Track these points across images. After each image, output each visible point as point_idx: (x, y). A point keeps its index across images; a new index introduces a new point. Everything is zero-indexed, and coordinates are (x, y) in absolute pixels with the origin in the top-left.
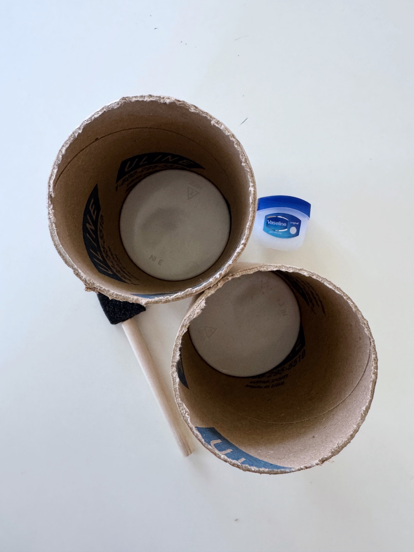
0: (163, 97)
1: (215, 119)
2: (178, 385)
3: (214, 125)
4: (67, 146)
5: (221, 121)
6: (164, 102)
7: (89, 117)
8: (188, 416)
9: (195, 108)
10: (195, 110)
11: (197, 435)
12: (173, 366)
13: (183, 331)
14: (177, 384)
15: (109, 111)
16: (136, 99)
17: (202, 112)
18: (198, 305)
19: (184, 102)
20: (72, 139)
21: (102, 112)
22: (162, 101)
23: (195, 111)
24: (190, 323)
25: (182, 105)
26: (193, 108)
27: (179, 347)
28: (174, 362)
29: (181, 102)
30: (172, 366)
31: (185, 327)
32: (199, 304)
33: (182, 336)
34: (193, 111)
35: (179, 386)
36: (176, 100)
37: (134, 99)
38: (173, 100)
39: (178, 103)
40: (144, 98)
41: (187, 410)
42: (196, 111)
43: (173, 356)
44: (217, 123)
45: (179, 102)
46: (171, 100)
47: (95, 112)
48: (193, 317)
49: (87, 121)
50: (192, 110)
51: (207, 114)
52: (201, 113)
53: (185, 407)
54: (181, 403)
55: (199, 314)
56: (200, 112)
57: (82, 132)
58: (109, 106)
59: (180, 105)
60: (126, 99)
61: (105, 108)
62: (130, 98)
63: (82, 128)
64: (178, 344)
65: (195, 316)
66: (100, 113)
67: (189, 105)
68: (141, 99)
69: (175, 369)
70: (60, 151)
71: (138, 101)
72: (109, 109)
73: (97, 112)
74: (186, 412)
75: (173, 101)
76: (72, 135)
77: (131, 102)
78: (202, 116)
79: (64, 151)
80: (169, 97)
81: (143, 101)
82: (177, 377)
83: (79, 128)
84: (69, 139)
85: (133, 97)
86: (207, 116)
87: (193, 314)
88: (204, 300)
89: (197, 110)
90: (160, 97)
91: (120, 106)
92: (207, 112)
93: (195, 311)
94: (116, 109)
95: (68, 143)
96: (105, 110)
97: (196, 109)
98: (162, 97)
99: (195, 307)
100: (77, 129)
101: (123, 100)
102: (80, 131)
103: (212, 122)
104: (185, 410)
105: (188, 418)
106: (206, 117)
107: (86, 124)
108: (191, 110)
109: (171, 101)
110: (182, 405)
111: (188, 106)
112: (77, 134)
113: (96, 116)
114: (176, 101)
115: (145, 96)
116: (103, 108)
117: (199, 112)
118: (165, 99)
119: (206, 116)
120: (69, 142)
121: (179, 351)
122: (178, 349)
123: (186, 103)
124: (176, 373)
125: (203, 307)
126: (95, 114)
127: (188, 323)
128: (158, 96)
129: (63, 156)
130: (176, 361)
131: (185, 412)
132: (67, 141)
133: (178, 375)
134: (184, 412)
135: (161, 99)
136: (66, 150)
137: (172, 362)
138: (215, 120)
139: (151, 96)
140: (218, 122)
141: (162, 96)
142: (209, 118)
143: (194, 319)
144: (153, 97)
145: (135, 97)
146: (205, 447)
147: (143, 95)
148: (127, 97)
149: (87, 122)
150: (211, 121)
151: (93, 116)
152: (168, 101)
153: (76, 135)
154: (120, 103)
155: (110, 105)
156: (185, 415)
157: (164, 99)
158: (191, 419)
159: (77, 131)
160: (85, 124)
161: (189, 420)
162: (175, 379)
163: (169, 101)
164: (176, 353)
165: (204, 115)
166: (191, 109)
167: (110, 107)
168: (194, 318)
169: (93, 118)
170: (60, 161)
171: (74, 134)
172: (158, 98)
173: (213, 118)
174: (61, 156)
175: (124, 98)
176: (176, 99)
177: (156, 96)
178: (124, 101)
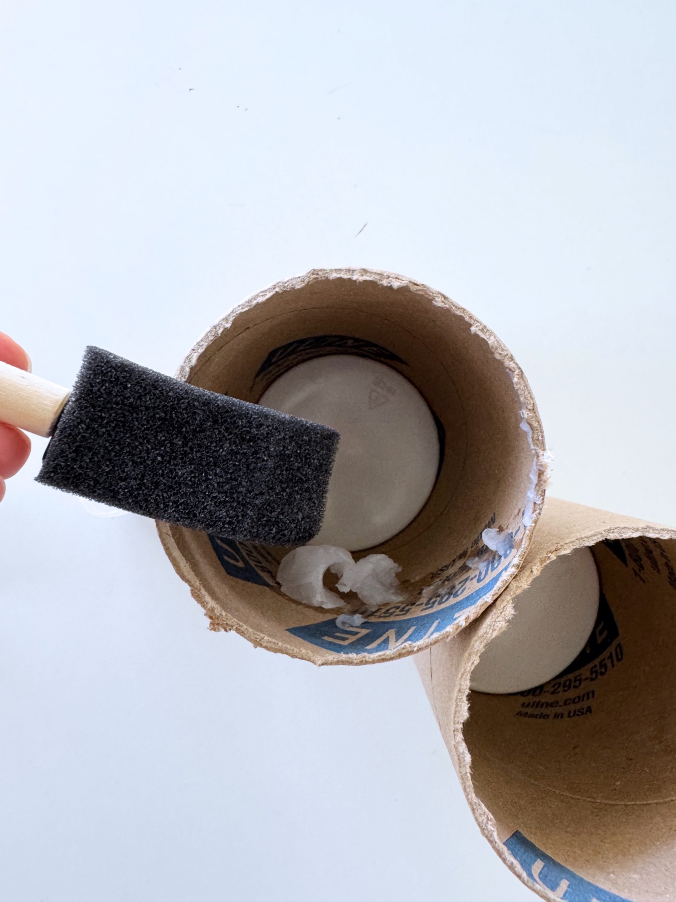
0: (387, 275)
1: (478, 322)
2: (470, 767)
3: (476, 335)
4: (201, 351)
5: (489, 327)
6: (389, 285)
7: (247, 298)
8: (493, 829)
9: (443, 299)
10: (443, 302)
11: (512, 863)
12: (457, 730)
13: (473, 663)
14: (468, 766)
15: (285, 292)
16: (339, 276)
17: (456, 307)
18: (501, 613)
19: (425, 287)
20: (211, 338)
21: (271, 294)
22: (385, 283)
23: (443, 304)
24: (485, 647)
25: (421, 293)
26: (440, 300)
27: (467, 693)
28: (458, 723)
29: (419, 288)
30: (454, 731)
31: (477, 654)
32: (501, 610)
33: (470, 672)
34: (440, 304)
35: (472, 771)
36: (410, 282)
37: (334, 276)
38: (406, 282)
39: (413, 288)
40: (352, 275)
41: (491, 816)
42: (444, 306)
43: (456, 712)
44: (482, 330)
45: (416, 287)
46: (403, 282)
47: (258, 293)
48: (492, 635)
49: (243, 306)
50: (438, 302)
51: (464, 310)
52: (454, 308)
53: (486, 810)
54: (477, 802)
55: (503, 630)
56: (452, 307)
57: (231, 327)
58: (286, 283)
59: (418, 292)
60: (320, 273)
61: (278, 286)
62: (327, 273)
63: (232, 319)
64: (464, 687)
65: (495, 634)
66: (269, 295)
67: (433, 293)
68: (346, 277)
69: (460, 736)
70: (187, 358)
71: (340, 278)
72: (285, 289)
73: (262, 292)
74: (488, 819)
75: (405, 285)
76: (211, 331)
77: (327, 279)
78: (454, 314)
79: (194, 361)
80: (398, 275)
81: (350, 279)
82: (467, 752)
83: (226, 319)
84: (207, 336)
85: (331, 270)
86: (463, 315)
87: (491, 631)
88: (511, 602)
89: (447, 302)
90: (381, 275)
91: (306, 285)
92: (465, 308)
93: (496, 625)
94: (298, 289)
95: (203, 345)
96: (277, 289)
97: (445, 301)
98: (385, 274)
99: (495, 617)
100: (223, 319)
101: (313, 274)
102: (228, 325)
103: (473, 329)
104: (486, 816)
105: (494, 831)
106: (461, 316)
107: (241, 313)
108: (436, 303)
109: (402, 285)
110: (479, 807)
111: (431, 294)
112: (222, 330)
113: (261, 300)
114: (410, 285)
115: (354, 271)
116: (275, 285)
117: (450, 306)
118: (390, 279)
119: (461, 314)
120: (206, 344)
121: (467, 702)
122: (465, 698)
123: (428, 288)
124: (464, 744)
125: (510, 617)
126: (258, 295)
127: (482, 646)
128: (379, 272)
129: (192, 369)
130: (463, 721)
131: (485, 820)
132: (202, 340)
133: (467, 749)
134: (483, 820)
135: (384, 278)
136: (200, 358)
137: (454, 723)
138: (479, 324)
139: (365, 271)
140: (484, 329)
141: (385, 272)
142: (467, 319)
143: (493, 639)
144: (368, 274)
145: (335, 270)
146: (529, 887)
147: (351, 269)
148: (321, 270)
149: (242, 309)
150: (471, 325)
151: (255, 299)
152: (396, 284)
153: (220, 332)
154: (307, 280)
155: (288, 281)
156: (486, 825)
157: (388, 278)
158: (498, 835)
159: (222, 324)
160: (238, 312)
161: (495, 834)
162: (461, 756)
163: (399, 284)
164: (461, 706)
165: (458, 313)
166: (436, 301)
167: (288, 286)
168: (493, 637)
169: (254, 303)
170: (185, 378)
171: (216, 328)
172: (378, 277)
173: (475, 320)
174: (188, 369)
175: (314, 272)
176: (411, 280)
177: (375, 273)
178: (315, 276)
